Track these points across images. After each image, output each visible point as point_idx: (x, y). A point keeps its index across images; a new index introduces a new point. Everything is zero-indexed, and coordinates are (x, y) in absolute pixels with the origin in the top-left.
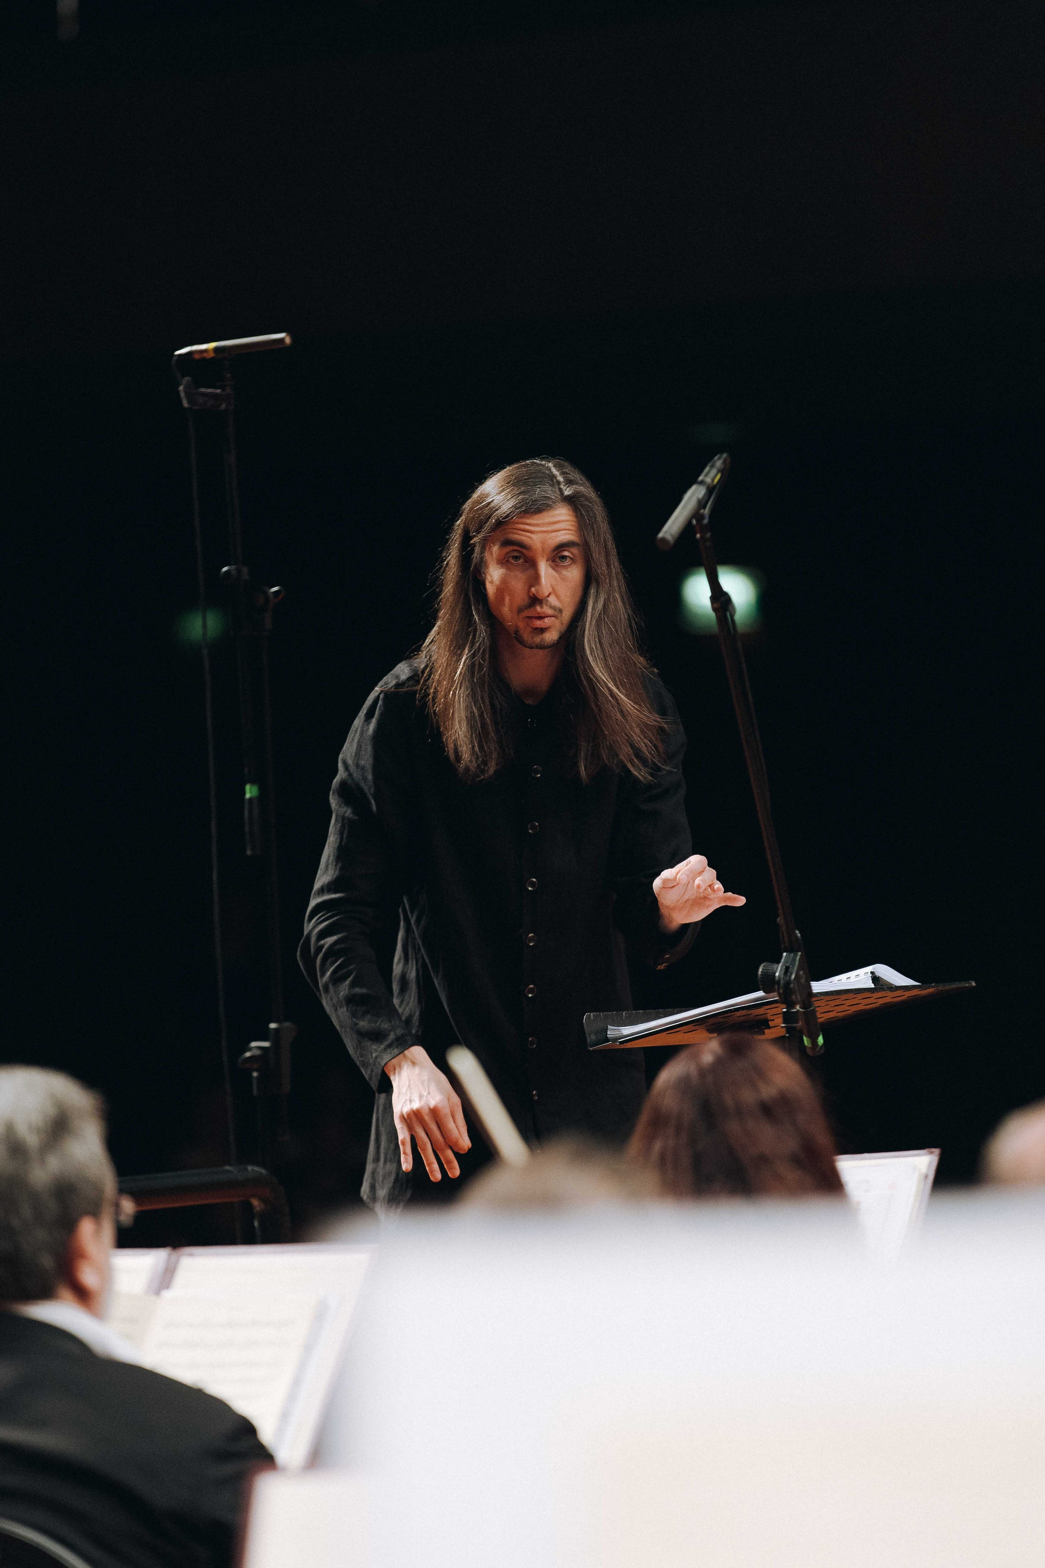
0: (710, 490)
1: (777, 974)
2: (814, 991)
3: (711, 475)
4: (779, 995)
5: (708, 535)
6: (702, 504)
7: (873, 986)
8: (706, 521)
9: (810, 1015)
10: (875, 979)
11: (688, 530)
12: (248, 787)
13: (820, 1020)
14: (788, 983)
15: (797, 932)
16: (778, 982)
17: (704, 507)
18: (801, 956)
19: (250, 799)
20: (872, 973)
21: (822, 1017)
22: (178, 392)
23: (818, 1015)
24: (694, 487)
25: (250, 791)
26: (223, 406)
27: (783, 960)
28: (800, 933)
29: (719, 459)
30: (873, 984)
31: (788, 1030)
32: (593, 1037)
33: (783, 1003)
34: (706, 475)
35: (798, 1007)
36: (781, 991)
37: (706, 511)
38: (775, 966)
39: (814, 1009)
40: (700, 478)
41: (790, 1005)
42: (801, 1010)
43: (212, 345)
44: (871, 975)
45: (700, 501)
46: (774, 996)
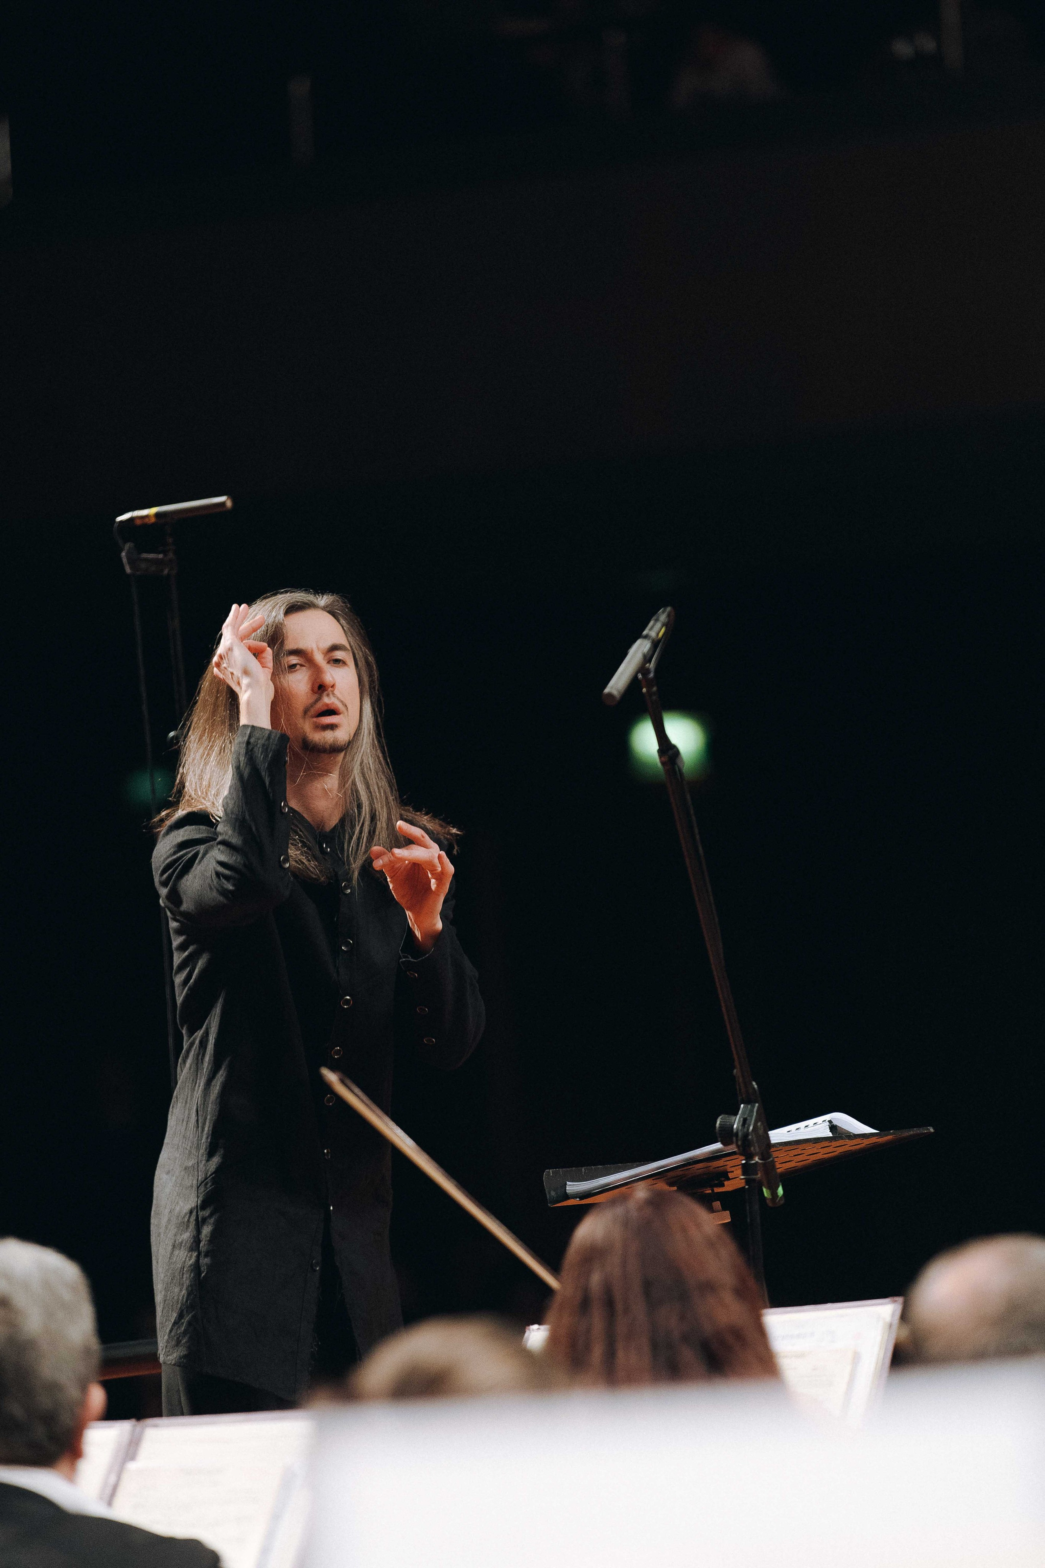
0: (655, 644)
1: (735, 1126)
2: (772, 1142)
3: (656, 629)
4: (738, 1146)
5: (655, 689)
6: (647, 659)
7: (831, 1135)
8: (652, 675)
9: (769, 1167)
10: (833, 1128)
11: (634, 684)
13: (779, 1171)
14: (746, 1135)
15: (754, 1083)
16: (737, 1134)
17: (650, 661)
18: (758, 1107)
20: (830, 1122)
21: (781, 1168)
22: (120, 560)
23: (778, 1166)
24: (639, 642)
26: (166, 571)
27: (740, 1112)
28: (757, 1084)
29: (663, 612)
30: (831, 1133)
31: (748, 1182)
32: (553, 1193)
33: (741, 1154)
34: (651, 629)
35: (757, 1159)
36: (740, 1143)
37: (652, 666)
38: (734, 1118)
39: (773, 1160)
40: (645, 633)
41: (749, 1157)
42: (760, 1161)
43: (153, 511)
44: (828, 1123)
45: (645, 656)
46: (732, 1148)
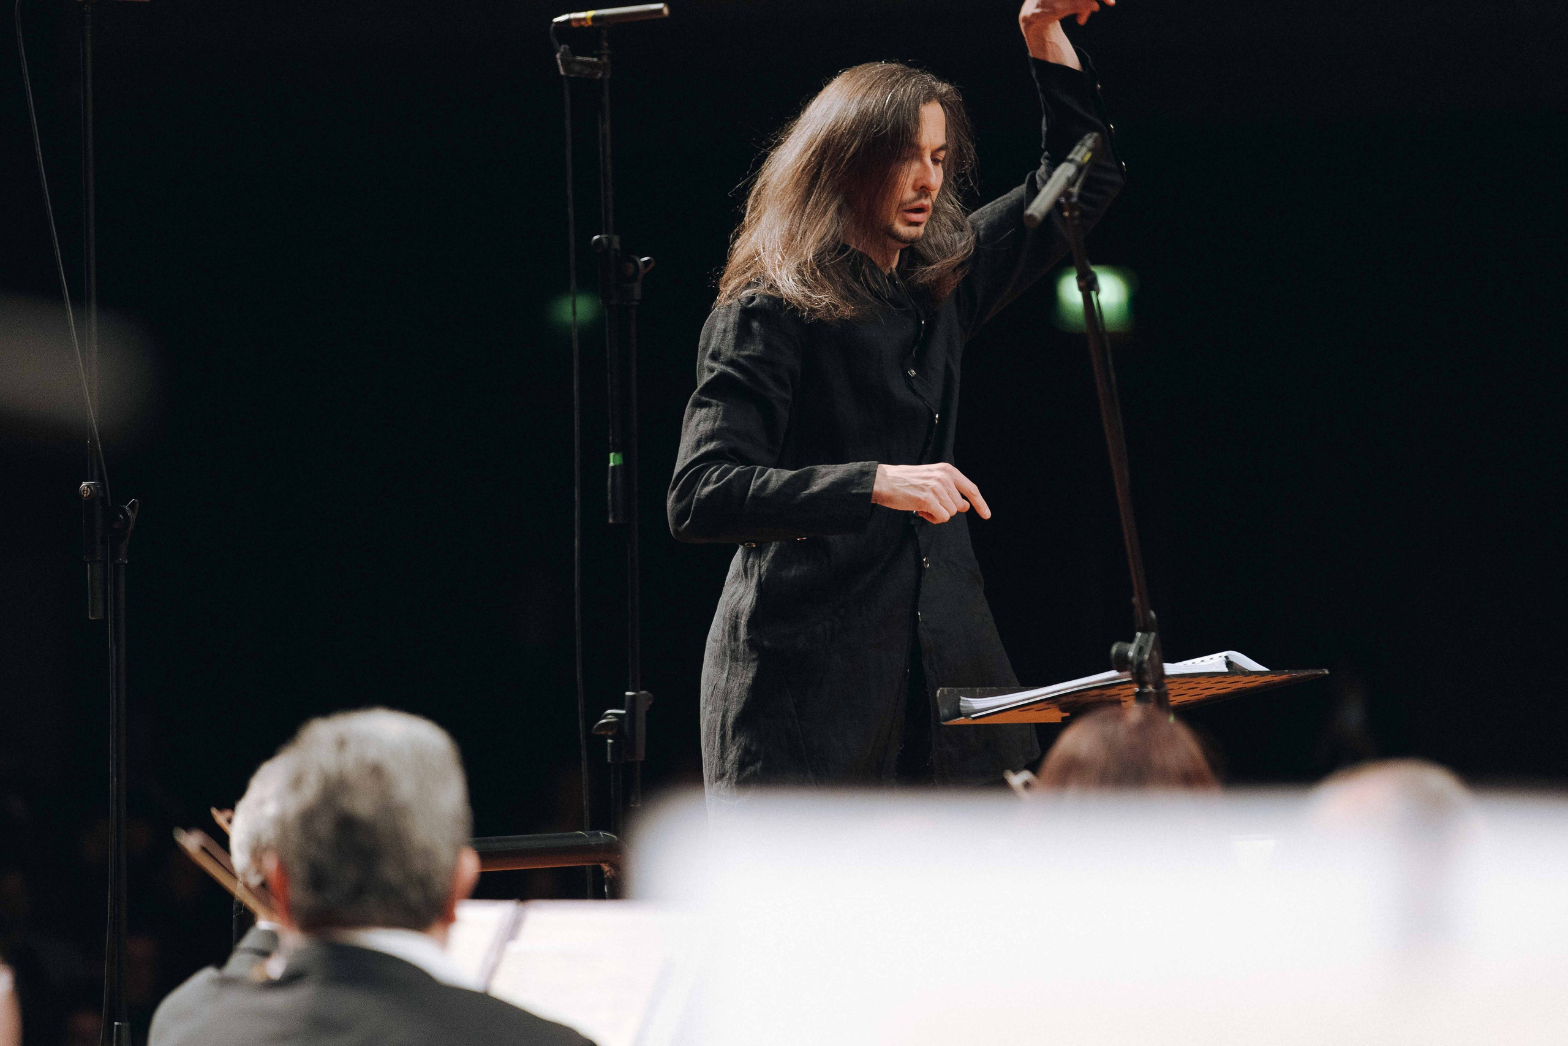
0: (1080, 169)
1: (1130, 654)
2: (1167, 673)
3: (1081, 153)
4: (1132, 675)
6: (1071, 182)
7: (1226, 670)
8: (1074, 199)
9: (1163, 697)
10: (1229, 664)
11: (1056, 207)
12: (612, 455)
13: (1172, 702)
14: (1141, 664)
15: (1152, 613)
16: (1131, 662)
18: (1155, 637)
19: (613, 467)
20: (1226, 657)
21: (1175, 700)
22: (555, 60)
23: (1171, 698)
24: (1064, 165)
25: (614, 460)
26: (600, 75)
27: (1137, 640)
28: (1155, 614)
32: (946, 711)
33: (1135, 683)
34: (1076, 154)
35: (1150, 688)
36: (1134, 671)
37: (1075, 190)
38: (1128, 645)
39: (1167, 691)
41: (1143, 685)
42: (1153, 690)
43: (591, 14)
44: (1225, 659)
45: (1069, 179)
46: (1126, 677)
